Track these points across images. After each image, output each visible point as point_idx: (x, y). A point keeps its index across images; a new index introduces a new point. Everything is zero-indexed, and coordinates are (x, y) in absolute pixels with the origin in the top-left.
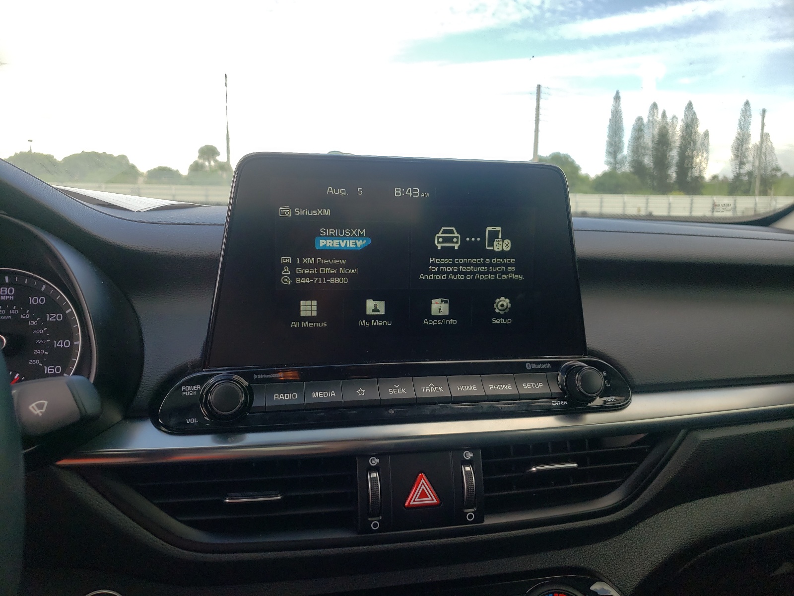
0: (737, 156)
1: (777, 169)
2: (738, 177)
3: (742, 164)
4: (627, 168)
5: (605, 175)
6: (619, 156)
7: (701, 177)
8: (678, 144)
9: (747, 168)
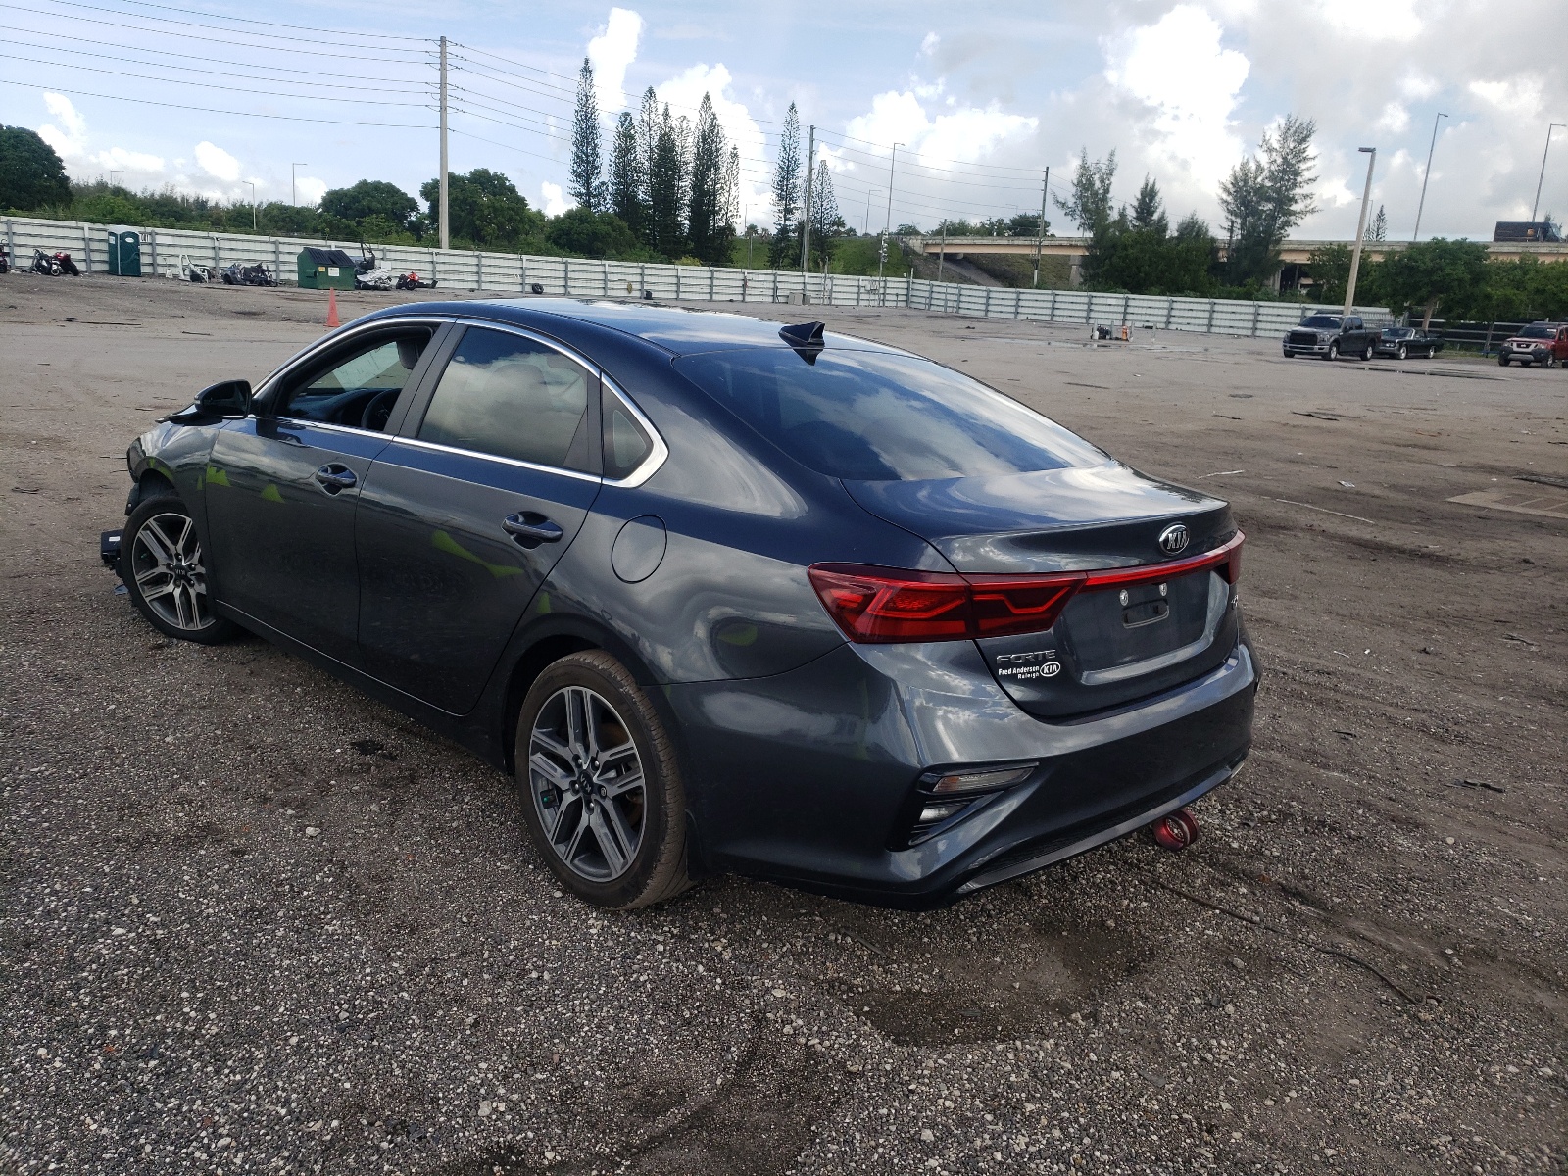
0: (781, 197)
1: (839, 223)
2: (784, 231)
3: (788, 211)
4: (608, 206)
5: (570, 215)
6: (595, 183)
7: (729, 230)
8: (690, 167)
9: (798, 216)
